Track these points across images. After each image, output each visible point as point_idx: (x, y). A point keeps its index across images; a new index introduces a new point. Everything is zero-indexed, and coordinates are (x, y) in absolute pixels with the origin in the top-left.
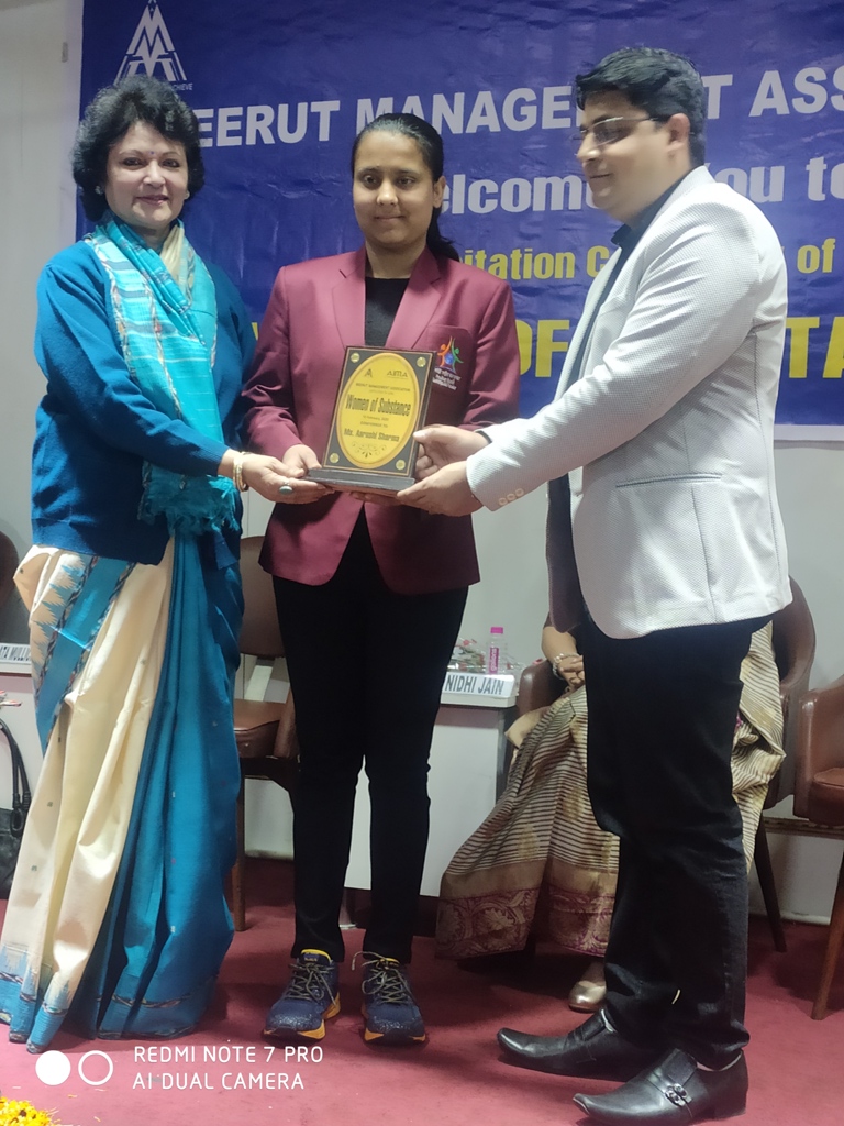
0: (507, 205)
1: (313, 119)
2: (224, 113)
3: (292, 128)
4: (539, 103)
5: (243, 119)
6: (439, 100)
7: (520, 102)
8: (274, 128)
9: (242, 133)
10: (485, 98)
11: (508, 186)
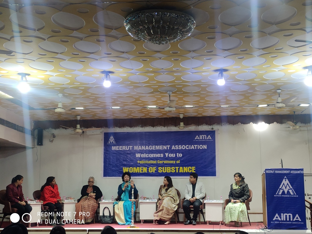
0: (150, 156)
1: (130, 148)
2: (120, 147)
3: (127, 148)
4: (152, 147)
5: (122, 147)
6: (142, 146)
7: (150, 147)
8: (125, 148)
9: (122, 149)
10: (147, 146)
11: (150, 155)
